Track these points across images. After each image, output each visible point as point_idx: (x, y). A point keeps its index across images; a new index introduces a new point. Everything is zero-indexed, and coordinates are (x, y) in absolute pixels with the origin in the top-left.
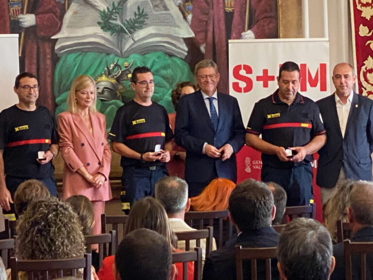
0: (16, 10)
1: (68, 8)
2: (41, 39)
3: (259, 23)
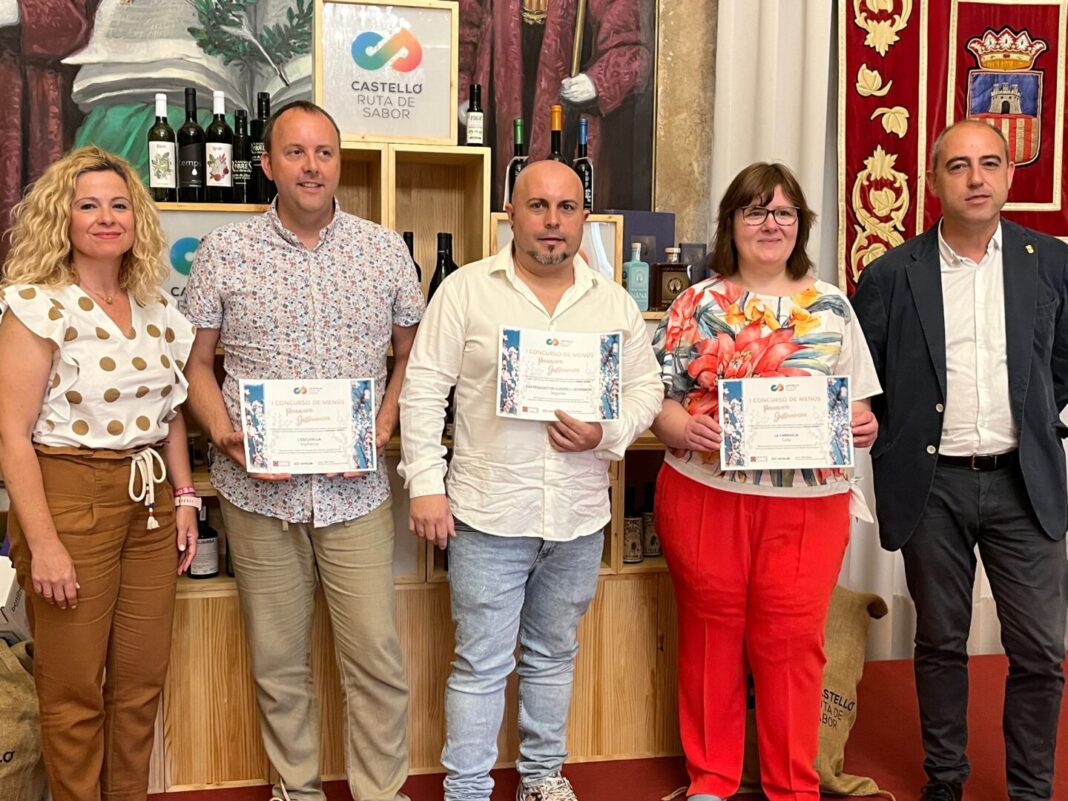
2: (32, 63)
3: (606, 56)
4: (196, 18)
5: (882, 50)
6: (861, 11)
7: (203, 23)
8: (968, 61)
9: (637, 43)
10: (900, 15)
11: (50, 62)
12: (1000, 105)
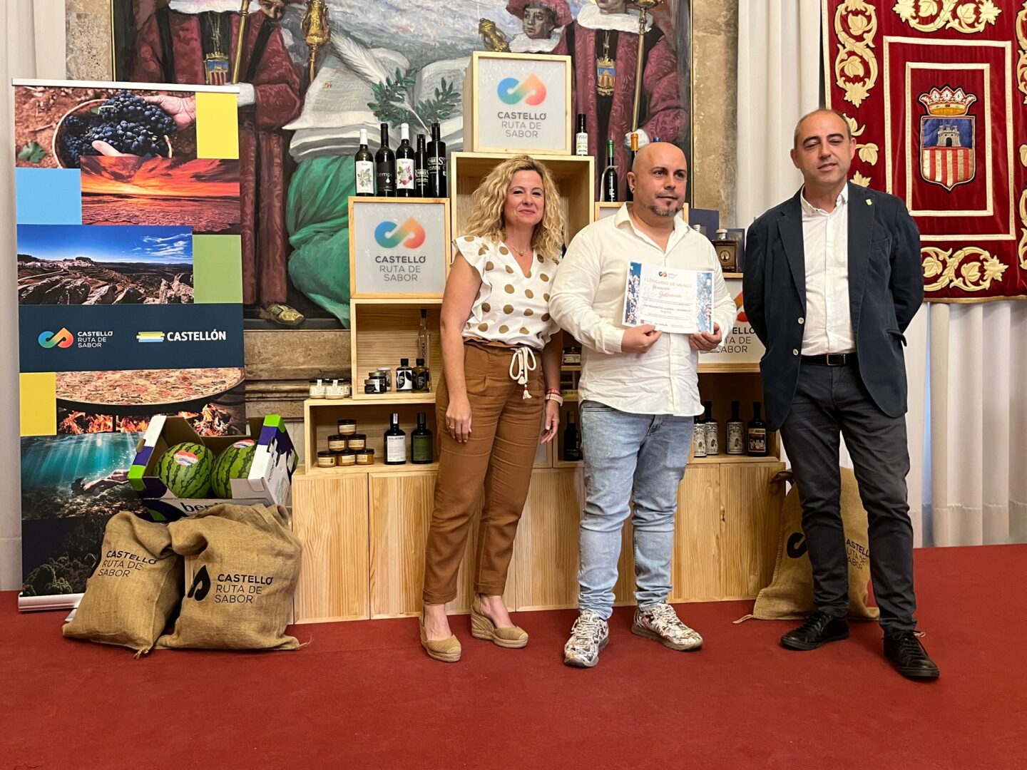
0: (218, 74)
1: (315, 76)
2: (264, 130)
3: (656, 116)
4: (373, 97)
5: (857, 103)
6: (841, 76)
7: (378, 100)
8: (920, 110)
9: (678, 107)
10: (869, 78)
11: (274, 129)
12: (945, 140)
